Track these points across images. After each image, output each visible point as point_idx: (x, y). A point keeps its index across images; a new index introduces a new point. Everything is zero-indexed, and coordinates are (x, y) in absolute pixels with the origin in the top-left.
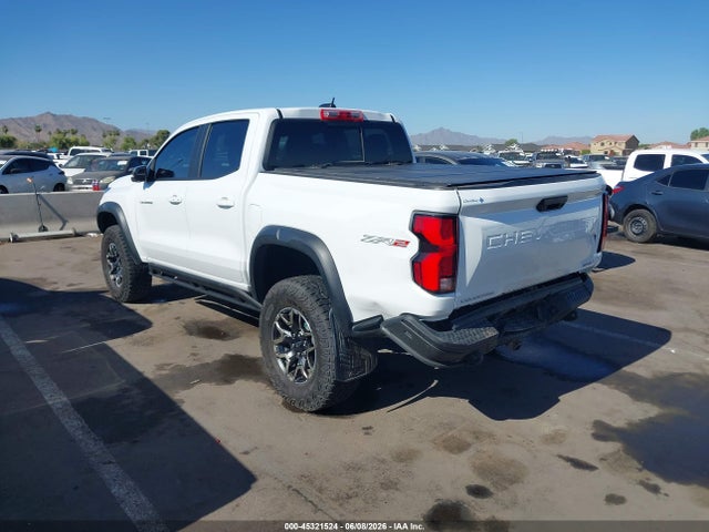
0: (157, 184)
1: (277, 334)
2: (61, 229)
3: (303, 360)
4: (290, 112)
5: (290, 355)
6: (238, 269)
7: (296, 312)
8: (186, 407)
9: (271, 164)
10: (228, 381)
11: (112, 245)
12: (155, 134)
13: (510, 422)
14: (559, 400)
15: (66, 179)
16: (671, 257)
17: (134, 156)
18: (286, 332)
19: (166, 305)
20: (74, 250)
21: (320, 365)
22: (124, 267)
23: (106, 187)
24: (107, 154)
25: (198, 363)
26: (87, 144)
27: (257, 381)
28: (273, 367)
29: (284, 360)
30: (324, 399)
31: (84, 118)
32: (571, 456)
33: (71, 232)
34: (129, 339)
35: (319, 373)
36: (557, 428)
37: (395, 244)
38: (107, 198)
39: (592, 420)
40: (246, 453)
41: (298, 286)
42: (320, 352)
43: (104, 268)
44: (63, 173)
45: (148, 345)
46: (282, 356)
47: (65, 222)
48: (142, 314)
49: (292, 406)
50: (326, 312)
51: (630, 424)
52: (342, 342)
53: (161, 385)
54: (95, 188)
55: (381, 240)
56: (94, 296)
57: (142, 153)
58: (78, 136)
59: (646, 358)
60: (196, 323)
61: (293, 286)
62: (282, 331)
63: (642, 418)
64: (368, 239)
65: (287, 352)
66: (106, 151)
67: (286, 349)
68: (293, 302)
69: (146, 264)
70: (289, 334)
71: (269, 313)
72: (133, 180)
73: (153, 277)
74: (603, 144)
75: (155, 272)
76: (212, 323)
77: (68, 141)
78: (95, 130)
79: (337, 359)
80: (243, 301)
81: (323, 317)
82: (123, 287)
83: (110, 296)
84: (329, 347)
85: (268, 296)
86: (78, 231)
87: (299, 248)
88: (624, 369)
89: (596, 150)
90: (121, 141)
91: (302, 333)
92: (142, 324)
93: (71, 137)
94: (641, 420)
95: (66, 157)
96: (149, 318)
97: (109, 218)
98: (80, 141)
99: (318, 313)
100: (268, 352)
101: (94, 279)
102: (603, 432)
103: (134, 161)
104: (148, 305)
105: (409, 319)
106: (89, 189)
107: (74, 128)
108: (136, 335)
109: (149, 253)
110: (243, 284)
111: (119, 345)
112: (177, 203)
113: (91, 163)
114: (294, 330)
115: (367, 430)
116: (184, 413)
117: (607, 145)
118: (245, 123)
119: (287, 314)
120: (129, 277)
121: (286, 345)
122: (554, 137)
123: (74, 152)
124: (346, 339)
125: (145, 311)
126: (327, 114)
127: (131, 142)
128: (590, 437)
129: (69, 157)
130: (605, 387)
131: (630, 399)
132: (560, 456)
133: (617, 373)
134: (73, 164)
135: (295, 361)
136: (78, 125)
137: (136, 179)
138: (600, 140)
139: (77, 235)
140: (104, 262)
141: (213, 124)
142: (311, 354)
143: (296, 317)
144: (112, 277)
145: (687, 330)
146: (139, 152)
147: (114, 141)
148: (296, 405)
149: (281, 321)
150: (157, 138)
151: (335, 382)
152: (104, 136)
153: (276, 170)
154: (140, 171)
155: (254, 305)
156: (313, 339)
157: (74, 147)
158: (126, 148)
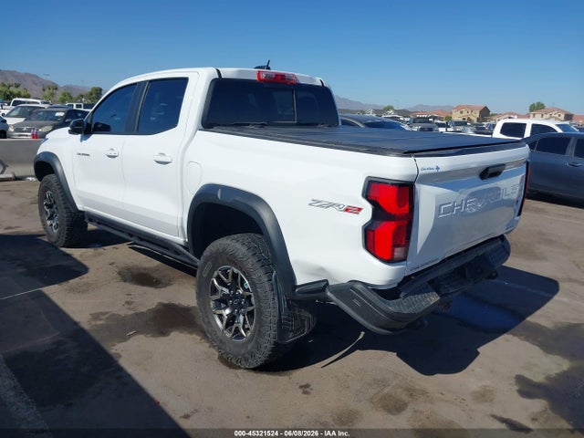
0: (94, 137)
1: (214, 290)
2: (2, 173)
3: (241, 318)
4: (229, 72)
5: (228, 311)
6: (175, 223)
7: (236, 271)
8: (123, 362)
9: (210, 121)
10: (162, 332)
11: (49, 193)
12: (90, 90)
13: (439, 377)
14: (478, 353)
15: (8, 126)
16: (537, 210)
17: (70, 108)
18: (224, 289)
19: (100, 250)
20: (12, 194)
21: (260, 324)
22: (61, 214)
23: (43, 136)
24: (46, 106)
25: (132, 312)
26: (29, 97)
27: (191, 333)
28: (209, 322)
29: (221, 316)
30: (263, 358)
31: (26, 74)
32: (505, 416)
33: (11, 176)
34: (65, 285)
35: (259, 333)
36: (484, 384)
37: (347, 210)
38: (44, 147)
39: (514, 376)
40: (187, 417)
41: (238, 246)
42: (260, 312)
43: (41, 215)
44: (5, 121)
45: (84, 291)
46: (219, 312)
47: (5, 167)
48: (79, 259)
49: (228, 361)
50: (268, 273)
51: (548, 378)
52: (284, 305)
53: (97, 337)
54: (34, 136)
55: (331, 205)
56: (31, 240)
57: (78, 106)
58: (20, 89)
59: (544, 308)
60: (129, 269)
61: (233, 244)
62: (219, 288)
63: (557, 371)
64: (316, 203)
65: (225, 309)
66: (45, 103)
67: (223, 305)
68: (233, 260)
69: (82, 212)
70: (226, 291)
71: (207, 270)
72: (71, 132)
73: (89, 225)
74: (461, 112)
75: (91, 220)
76: (145, 269)
77: (11, 93)
78: (36, 84)
79: (280, 320)
80: (178, 254)
81: (265, 279)
82: (60, 232)
83: (46, 240)
84: (271, 309)
85: (207, 252)
86: (17, 175)
87: (242, 208)
88: (528, 319)
89: (457, 117)
90: (59, 95)
91: (241, 291)
92: (78, 270)
93: (15, 90)
94: (556, 374)
95: (9, 107)
96: (86, 263)
97: (46, 167)
98: (22, 94)
99: (259, 274)
100: (205, 308)
101: (32, 223)
102: (527, 388)
103: (71, 114)
104: (84, 250)
105: (359, 286)
106: (28, 136)
107: (18, 82)
108: (71, 281)
109: (85, 202)
110: (179, 238)
111: (55, 292)
112: (114, 157)
113: (31, 113)
114: (233, 287)
115: (305, 388)
116: (121, 369)
117: (465, 113)
118: (184, 81)
119: (225, 273)
120: (65, 223)
121: (223, 301)
122: (422, 106)
123: (16, 103)
124: (288, 301)
125: (81, 256)
126: (263, 76)
127: (68, 96)
128: (516, 394)
129: (11, 107)
130: (516, 338)
131: (542, 352)
132: (494, 417)
133: (522, 324)
134: (15, 113)
135: (232, 318)
136: (20, 79)
137: (73, 131)
138: (459, 108)
139: (16, 179)
140: (41, 209)
141: (151, 81)
142: (251, 314)
143: (235, 276)
144: (49, 222)
145: (570, 280)
146: (75, 105)
147: (52, 95)
148: (234, 361)
149: (218, 278)
150: (91, 94)
151: (275, 343)
152: (44, 90)
153: (215, 128)
154: (77, 124)
155: (190, 259)
156: (253, 299)
157: (17, 99)
158: (63, 101)
